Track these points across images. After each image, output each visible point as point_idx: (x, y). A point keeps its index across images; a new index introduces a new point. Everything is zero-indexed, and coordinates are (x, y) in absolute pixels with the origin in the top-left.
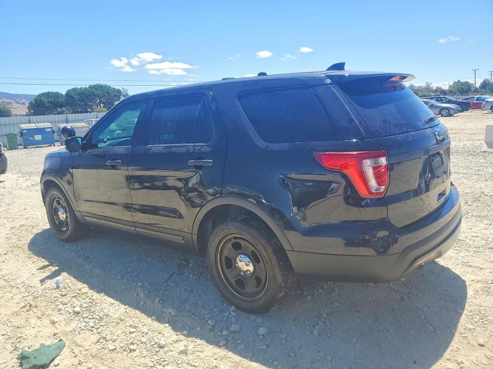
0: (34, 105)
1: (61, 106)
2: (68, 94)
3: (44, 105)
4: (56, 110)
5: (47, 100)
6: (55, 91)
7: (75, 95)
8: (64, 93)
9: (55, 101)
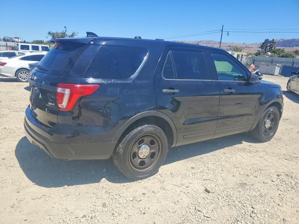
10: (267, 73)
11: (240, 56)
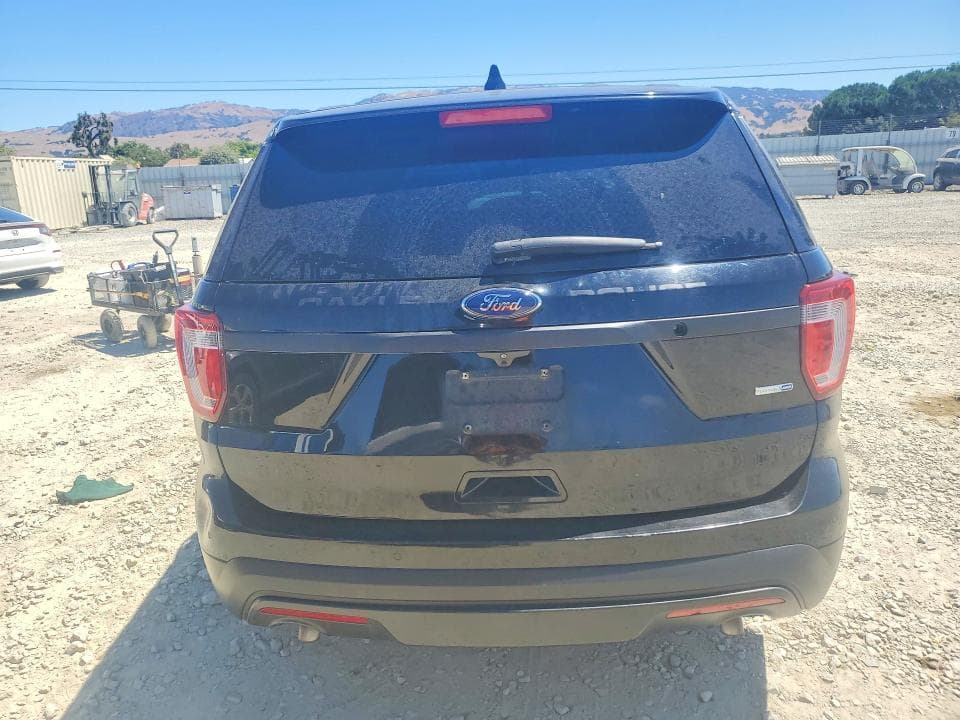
0: (822, 112)
1: (875, 112)
2: (897, 88)
3: (841, 111)
4: (863, 122)
5: (848, 102)
6: (870, 82)
7: (912, 87)
8: (887, 84)
9: (864, 104)
10: (192, 216)
11: (102, 170)
